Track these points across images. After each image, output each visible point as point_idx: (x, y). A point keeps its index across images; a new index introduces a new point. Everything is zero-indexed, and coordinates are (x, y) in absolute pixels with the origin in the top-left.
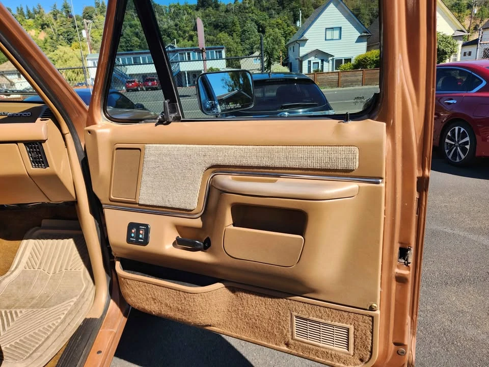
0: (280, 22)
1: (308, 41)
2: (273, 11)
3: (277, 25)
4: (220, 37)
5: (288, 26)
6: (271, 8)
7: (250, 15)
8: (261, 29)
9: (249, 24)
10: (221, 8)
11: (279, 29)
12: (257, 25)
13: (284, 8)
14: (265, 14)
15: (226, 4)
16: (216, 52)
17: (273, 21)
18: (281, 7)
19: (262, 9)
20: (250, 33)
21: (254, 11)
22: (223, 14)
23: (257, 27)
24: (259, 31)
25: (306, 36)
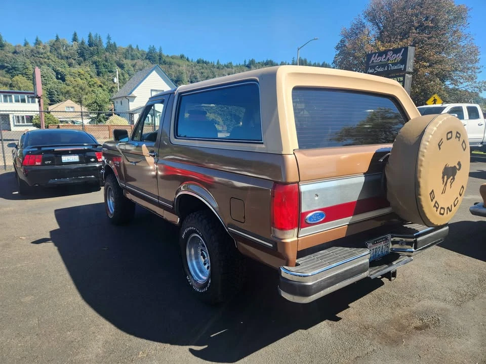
0: (82, 72)
1: (136, 98)
2: (73, 60)
3: (79, 75)
4: (17, 80)
5: (91, 77)
6: (70, 58)
7: (46, 60)
8: (60, 77)
9: (45, 70)
10: (7, 48)
11: (81, 79)
12: (55, 71)
13: (85, 60)
14: (64, 62)
15: (14, 45)
16: (27, 96)
17: (73, 70)
18: (81, 58)
19: (60, 57)
20: (46, 78)
21: (50, 57)
22: (10, 55)
23: (55, 73)
24: (58, 78)
25: (134, 93)
